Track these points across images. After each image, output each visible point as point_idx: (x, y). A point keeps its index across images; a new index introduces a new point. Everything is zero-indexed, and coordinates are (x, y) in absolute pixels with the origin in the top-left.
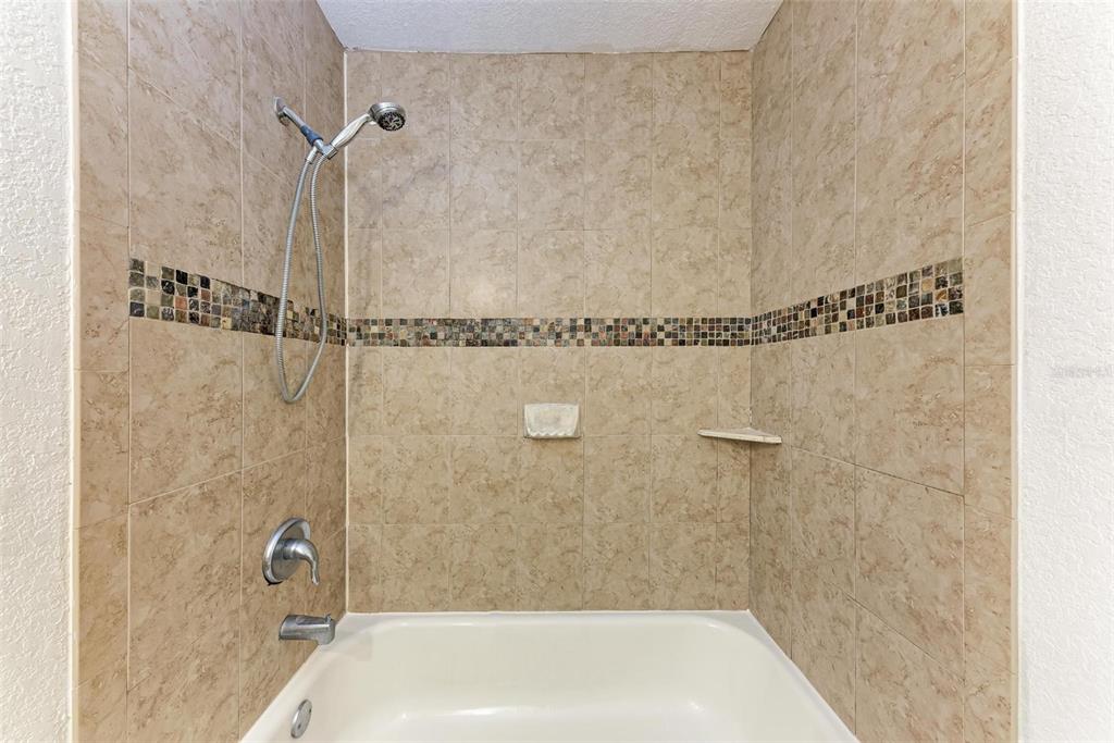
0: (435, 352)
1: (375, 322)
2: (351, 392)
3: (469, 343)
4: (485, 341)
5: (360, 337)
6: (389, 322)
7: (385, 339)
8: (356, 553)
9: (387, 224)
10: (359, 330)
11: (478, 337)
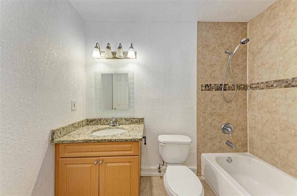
0: (273, 90)
1: (254, 84)
2: (249, 101)
3: (286, 87)
4: (294, 85)
5: (251, 88)
6: (258, 84)
7: (257, 88)
8: (250, 140)
9: (258, 59)
10: (250, 86)
11: (290, 84)
